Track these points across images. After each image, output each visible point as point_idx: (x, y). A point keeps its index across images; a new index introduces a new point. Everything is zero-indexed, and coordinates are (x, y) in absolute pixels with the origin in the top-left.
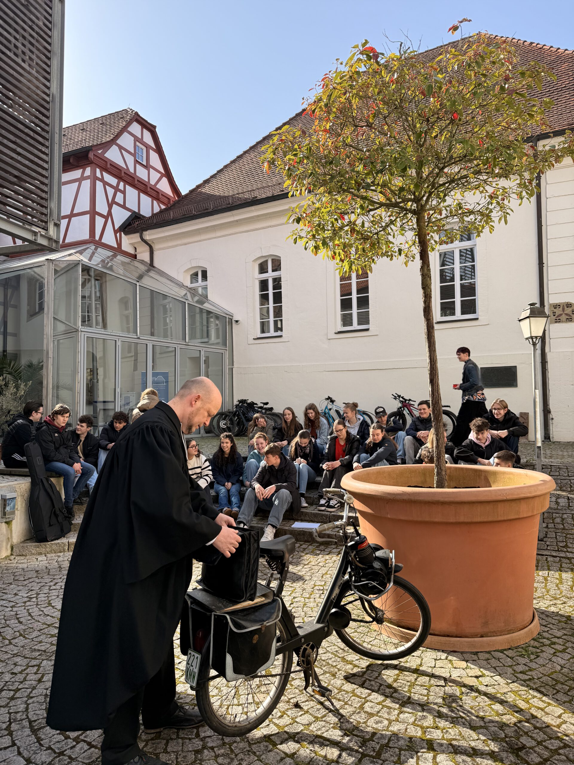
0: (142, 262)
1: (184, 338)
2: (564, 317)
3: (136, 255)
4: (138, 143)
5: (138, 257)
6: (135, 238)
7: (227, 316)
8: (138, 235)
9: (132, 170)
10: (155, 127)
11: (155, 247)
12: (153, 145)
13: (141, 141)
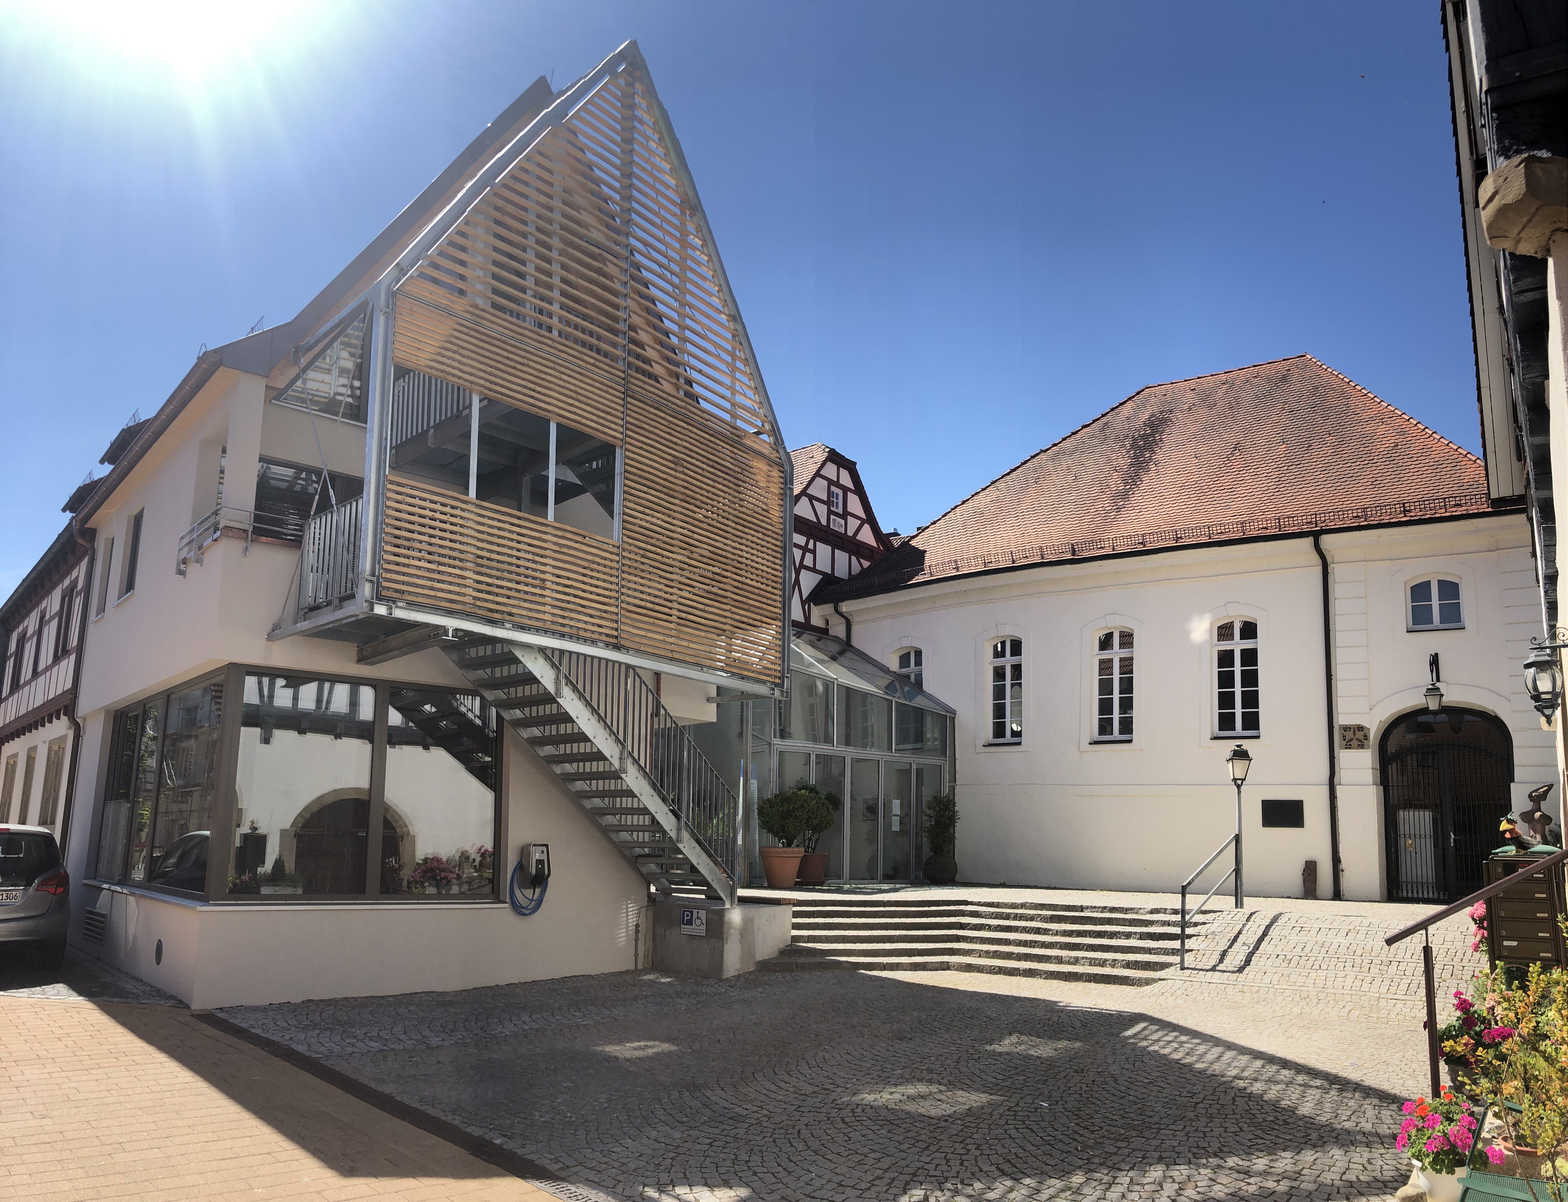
0: (836, 639)
1: (890, 748)
2: (1355, 743)
3: (828, 630)
4: (833, 488)
5: (830, 633)
6: (828, 608)
7: (948, 715)
8: (832, 605)
9: (824, 522)
10: (855, 464)
11: (854, 619)
12: (852, 486)
13: (837, 484)
